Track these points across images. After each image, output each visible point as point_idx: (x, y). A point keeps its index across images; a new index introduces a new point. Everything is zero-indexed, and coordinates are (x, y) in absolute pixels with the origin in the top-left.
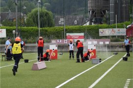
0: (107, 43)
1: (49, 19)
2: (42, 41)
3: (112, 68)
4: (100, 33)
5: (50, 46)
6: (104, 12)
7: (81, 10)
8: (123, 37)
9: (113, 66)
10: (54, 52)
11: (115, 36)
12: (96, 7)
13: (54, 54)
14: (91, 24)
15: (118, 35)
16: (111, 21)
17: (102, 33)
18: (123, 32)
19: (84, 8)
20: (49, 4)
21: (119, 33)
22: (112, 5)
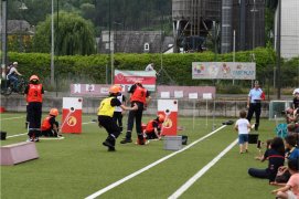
0: (208, 96)
1: (85, 38)
2: (39, 87)
3: (211, 164)
4: (194, 73)
5: (65, 99)
6: (209, 24)
7: (163, 22)
8: (248, 84)
9: (216, 160)
10: (73, 114)
11: (230, 81)
12: (190, 12)
13: (74, 120)
14: (179, 51)
15: (237, 77)
16: (223, 44)
17: (199, 71)
18: (247, 70)
19: (168, 17)
20: (93, 6)
21: (239, 73)
22: (226, 7)
